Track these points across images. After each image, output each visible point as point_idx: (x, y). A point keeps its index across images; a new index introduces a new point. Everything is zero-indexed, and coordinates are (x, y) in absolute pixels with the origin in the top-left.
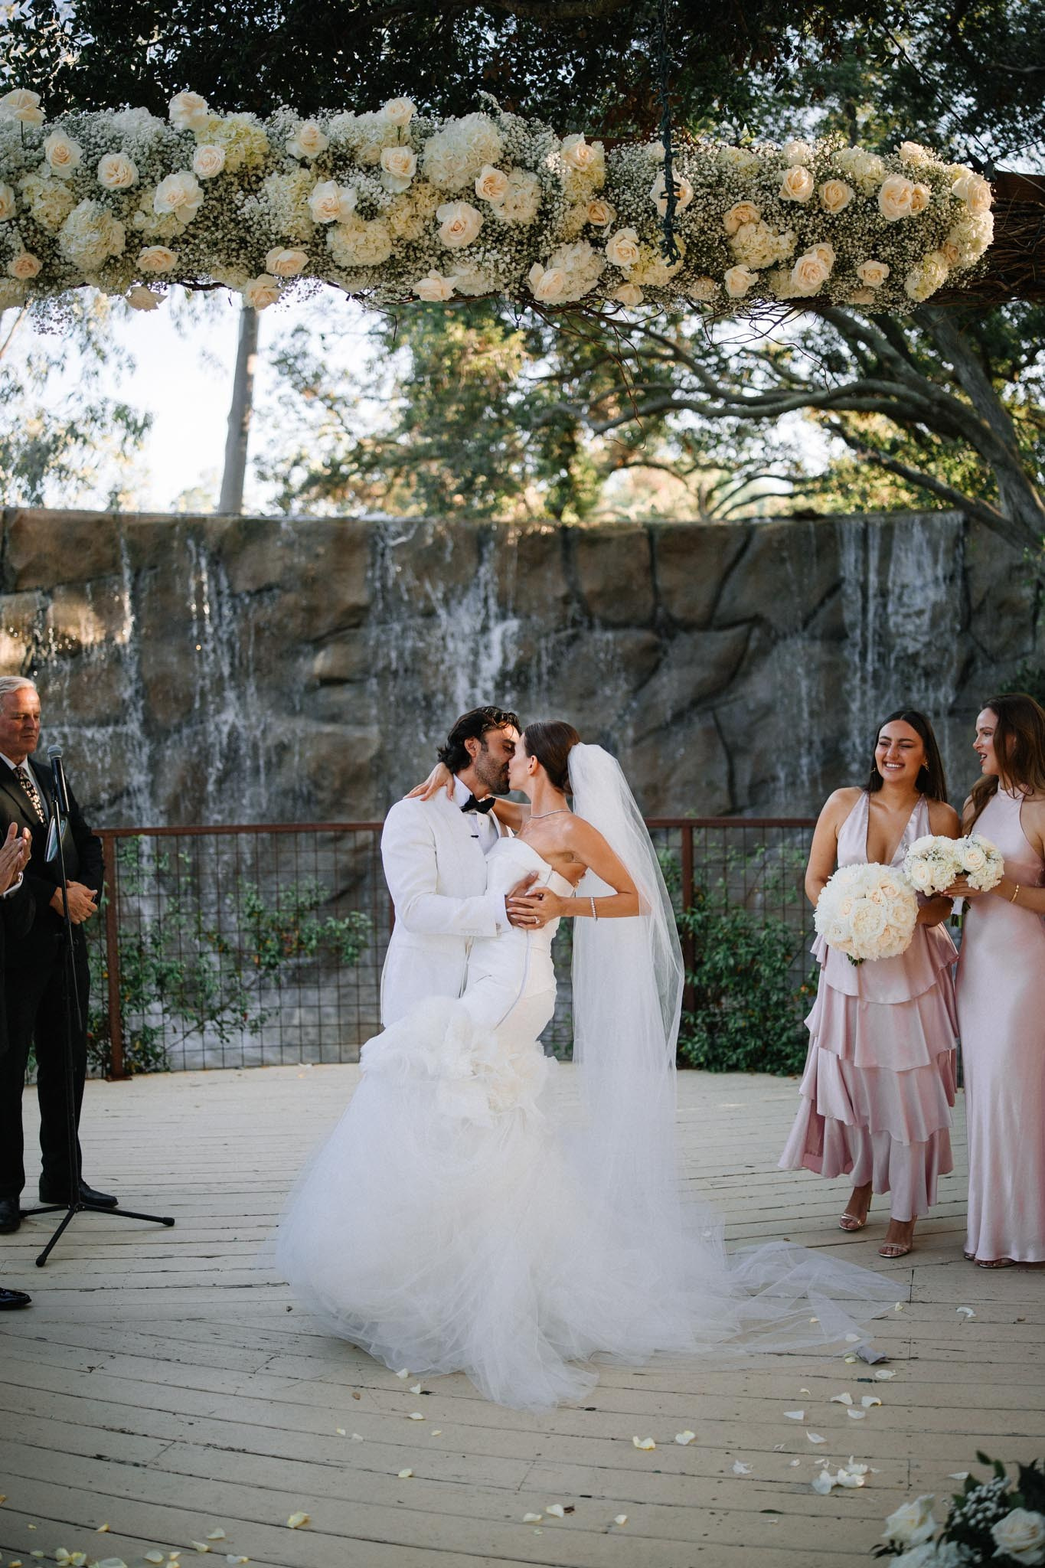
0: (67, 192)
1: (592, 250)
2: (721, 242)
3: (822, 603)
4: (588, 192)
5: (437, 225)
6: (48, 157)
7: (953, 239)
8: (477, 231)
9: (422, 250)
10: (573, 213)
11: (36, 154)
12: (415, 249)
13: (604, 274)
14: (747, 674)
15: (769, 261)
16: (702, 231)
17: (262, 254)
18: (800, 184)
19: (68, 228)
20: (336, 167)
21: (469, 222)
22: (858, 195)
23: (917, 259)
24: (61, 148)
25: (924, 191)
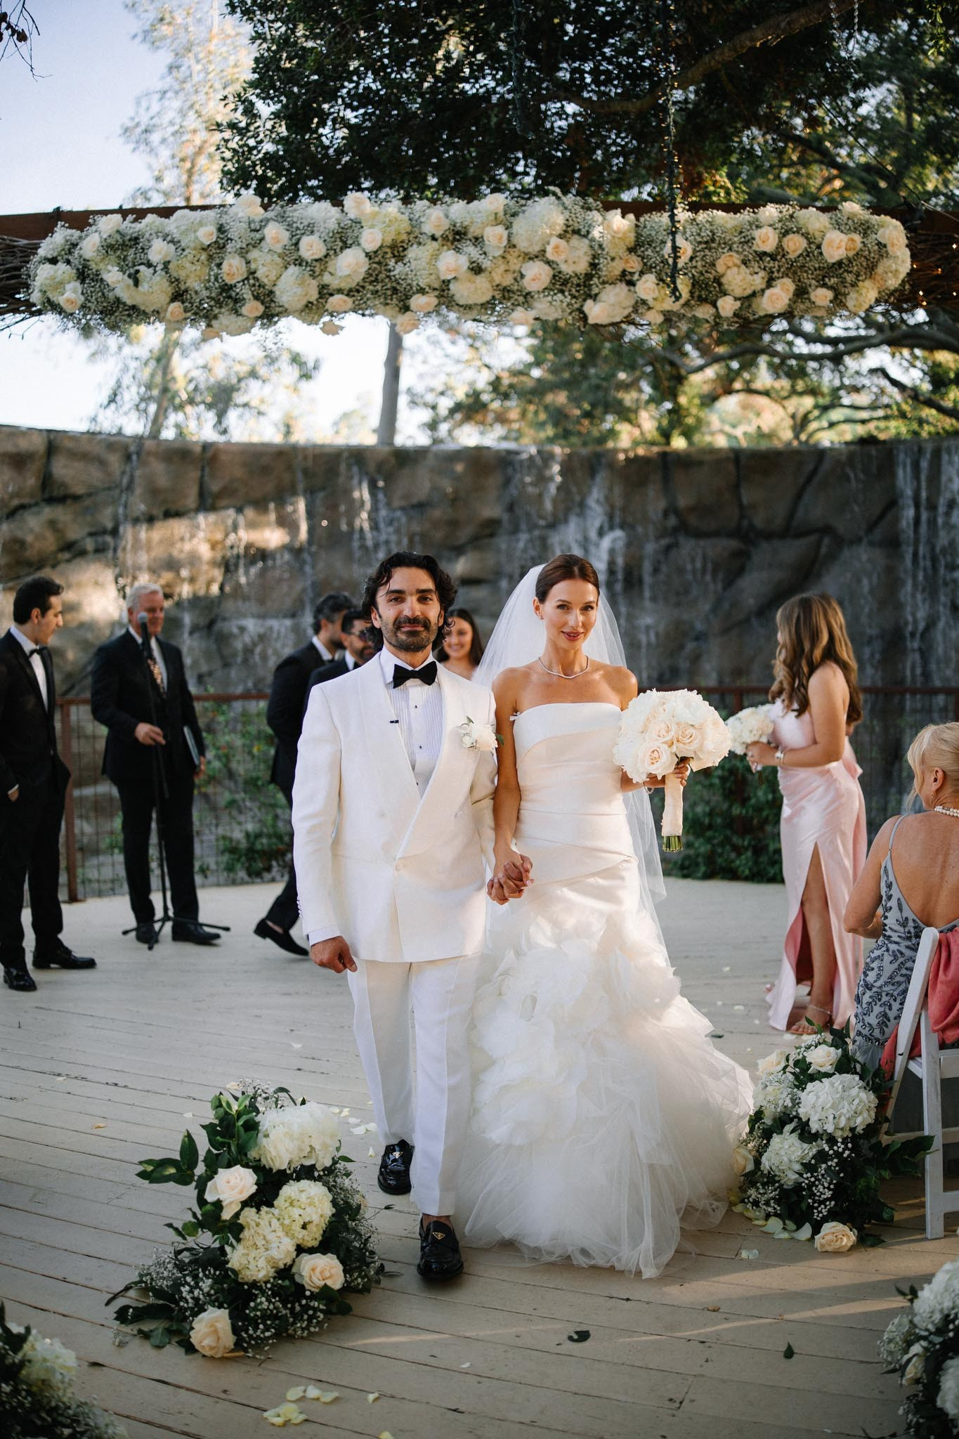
0: (279, 260)
1: (627, 288)
2: (715, 280)
4: (623, 250)
5: (522, 276)
6: (268, 239)
7: (880, 270)
8: (548, 279)
9: (513, 292)
10: (614, 264)
11: (258, 236)
12: (508, 291)
13: (635, 305)
15: (749, 292)
16: (702, 274)
17: (408, 297)
18: (766, 240)
19: (281, 283)
20: (455, 240)
21: (542, 272)
22: (810, 243)
23: (854, 285)
24: (275, 234)
25: (857, 238)
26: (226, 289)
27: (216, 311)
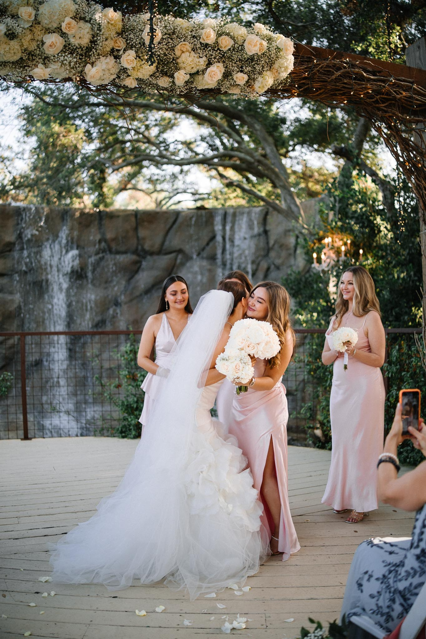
1: (114, 60)
2: (173, 60)
3: (208, 244)
4: (114, 33)
5: (43, 43)
7: (276, 66)
8: (61, 47)
9: (35, 56)
10: (106, 43)
12: (32, 55)
13: (119, 72)
15: (195, 70)
16: (165, 54)
18: (210, 36)
21: (58, 42)
22: (235, 43)
23: (260, 73)
25: (265, 43)
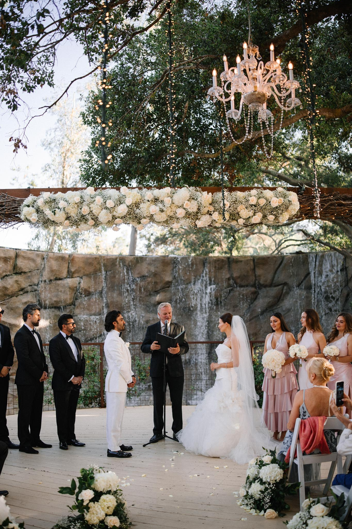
0: (100, 207)
1: (209, 216)
2: (237, 213)
4: (208, 204)
5: (176, 213)
6: (96, 201)
7: (290, 209)
8: (184, 214)
10: (205, 209)
11: (93, 200)
12: (172, 217)
13: (212, 221)
14: (283, 300)
15: (248, 217)
16: (233, 211)
17: (140, 219)
18: (253, 200)
19: (100, 215)
20: (155, 201)
21: (182, 211)
22: (267, 201)
23: (281, 214)
24: (99, 199)
25: (282, 199)
26: (83, 216)
27: (80, 223)
